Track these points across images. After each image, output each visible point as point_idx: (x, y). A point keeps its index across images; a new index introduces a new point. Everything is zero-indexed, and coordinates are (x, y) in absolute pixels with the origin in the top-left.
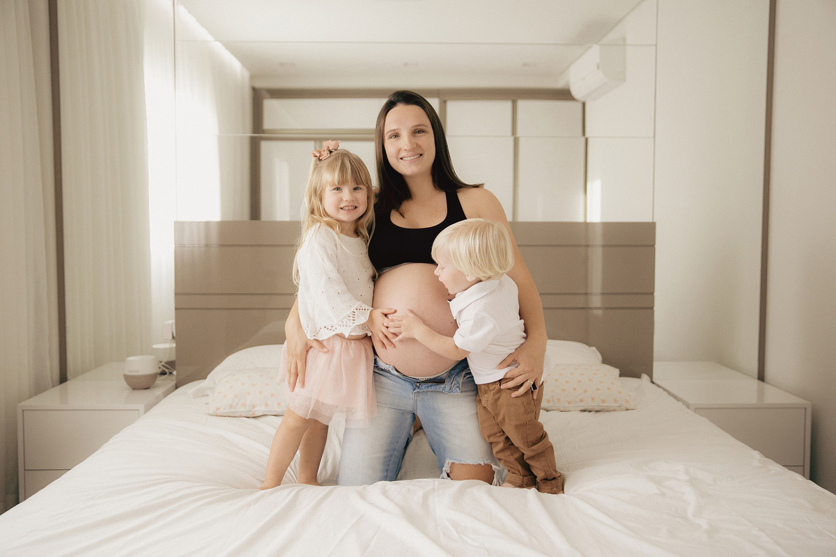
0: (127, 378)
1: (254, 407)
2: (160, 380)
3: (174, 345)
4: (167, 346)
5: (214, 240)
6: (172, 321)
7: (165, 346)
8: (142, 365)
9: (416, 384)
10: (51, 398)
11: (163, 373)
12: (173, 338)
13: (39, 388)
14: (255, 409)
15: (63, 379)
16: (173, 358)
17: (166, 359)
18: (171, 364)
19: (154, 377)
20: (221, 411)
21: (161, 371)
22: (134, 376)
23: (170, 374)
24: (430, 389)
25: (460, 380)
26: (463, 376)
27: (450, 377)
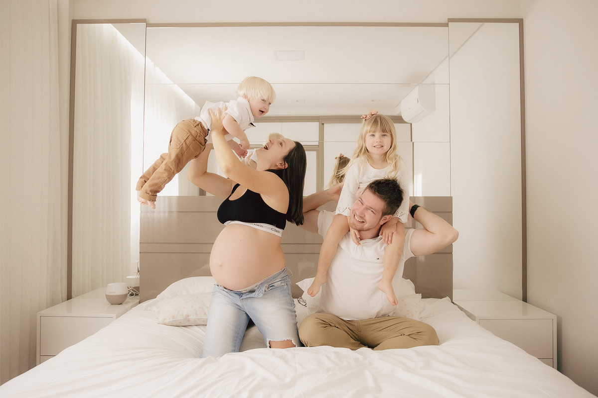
0: (108, 297)
1: (188, 316)
2: (129, 299)
3: (139, 277)
4: (135, 277)
5: (174, 208)
6: (138, 260)
7: (133, 277)
8: (117, 289)
9: (240, 294)
10: (61, 309)
11: (132, 295)
12: (138, 271)
13: (53, 303)
14: (189, 318)
15: (69, 297)
16: (138, 285)
17: (134, 285)
18: (137, 288)
19: (125, 296)
20: (167, 321)
21: (130, 293)
22: (112, 296)
23: (136, 295)
24: (248, 296)
25: (263, 289)
26: (266, 287)
27: (258, 288)
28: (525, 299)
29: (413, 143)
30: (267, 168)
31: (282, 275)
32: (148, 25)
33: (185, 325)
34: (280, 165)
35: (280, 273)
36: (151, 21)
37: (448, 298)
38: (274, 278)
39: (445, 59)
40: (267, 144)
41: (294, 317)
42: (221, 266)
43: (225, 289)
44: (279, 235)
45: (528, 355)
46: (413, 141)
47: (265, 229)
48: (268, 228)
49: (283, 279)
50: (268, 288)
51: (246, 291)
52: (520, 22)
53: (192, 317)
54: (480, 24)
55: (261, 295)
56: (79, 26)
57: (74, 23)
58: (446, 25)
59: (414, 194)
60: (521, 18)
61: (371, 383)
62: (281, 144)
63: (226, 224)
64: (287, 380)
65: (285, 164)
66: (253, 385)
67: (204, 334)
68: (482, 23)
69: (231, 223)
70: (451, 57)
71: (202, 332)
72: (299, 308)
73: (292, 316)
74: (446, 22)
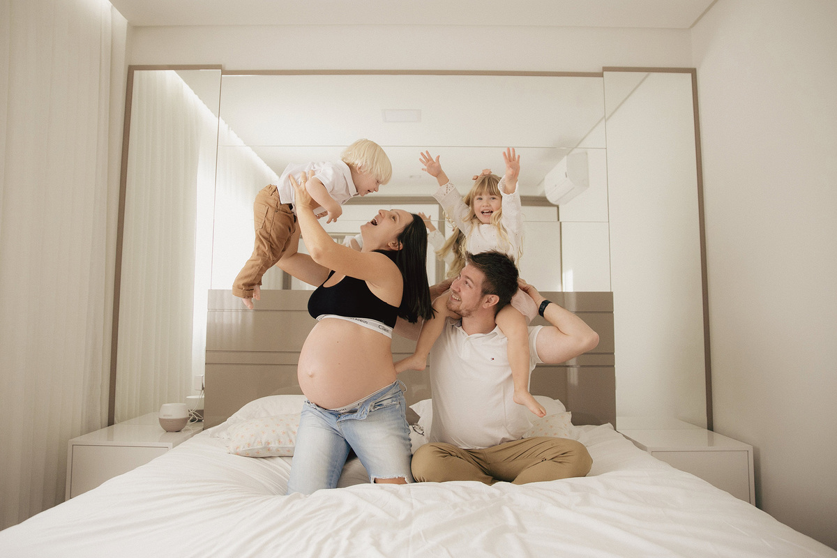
0: (162, 421)
1: (269, 443)
2: (190, 425)
3: (203, 397)
4: (197, 397)
6: (203, 374)
7: (196, 397)
8: (174, 411)
9: (337, 415)
10: (100, 437)
11: (192, 421)
12: (203, 389)
13: (89, 429)
14: (270, 446)
15: (111, 422)
16: (202, 408)
17: (196, 407)
18: (201, 412)
19: (184, 421)
20: (241, 450)
21: (191, 418)
22: (168, 420)
23: (200, 421)
24: (347, 418)
25: (368, 408)
26: (371, 406)
27: (361, 407)
28: (710, 427)
29: (561, 223)
30: (376, 248)
31: (394, 390)
32: (224, 72)
33: (264, 455)
34: (392, 245)
35: (391, 388)
36: (228, 68)
37: (609, 424)
38: (383, 393)
39: (600, 122)
40: (376, 217)
41: (409, 447)
42: (311, 376)
43: (317, 408)
44: (389, 335)
45: (716, 489)
46: (560, 221)
47: (371, 326)
48: (375, 325)
49: (395, 396)
50: (375, 407)
51: (345, 411)
52: (693, 72)
53: (274, 445)
54: (644, 74)
55: (365, 417)
56: (137, 73)
57: (131, 70)
58: (601, 75)
59: (562, 289)
60: (693, 67)
61: (512, 521)
62: (394, 218)
63: (319, 318)
64: (402, 517)
65: (399, 245)
66: (356, 522)
67: (289, 468)
68: (647, 73)
69: (325, 317)
70: (609, 118)
71: (287, 465)
72: (414, 436)
73: (405, 445)
74: (601, 70)
